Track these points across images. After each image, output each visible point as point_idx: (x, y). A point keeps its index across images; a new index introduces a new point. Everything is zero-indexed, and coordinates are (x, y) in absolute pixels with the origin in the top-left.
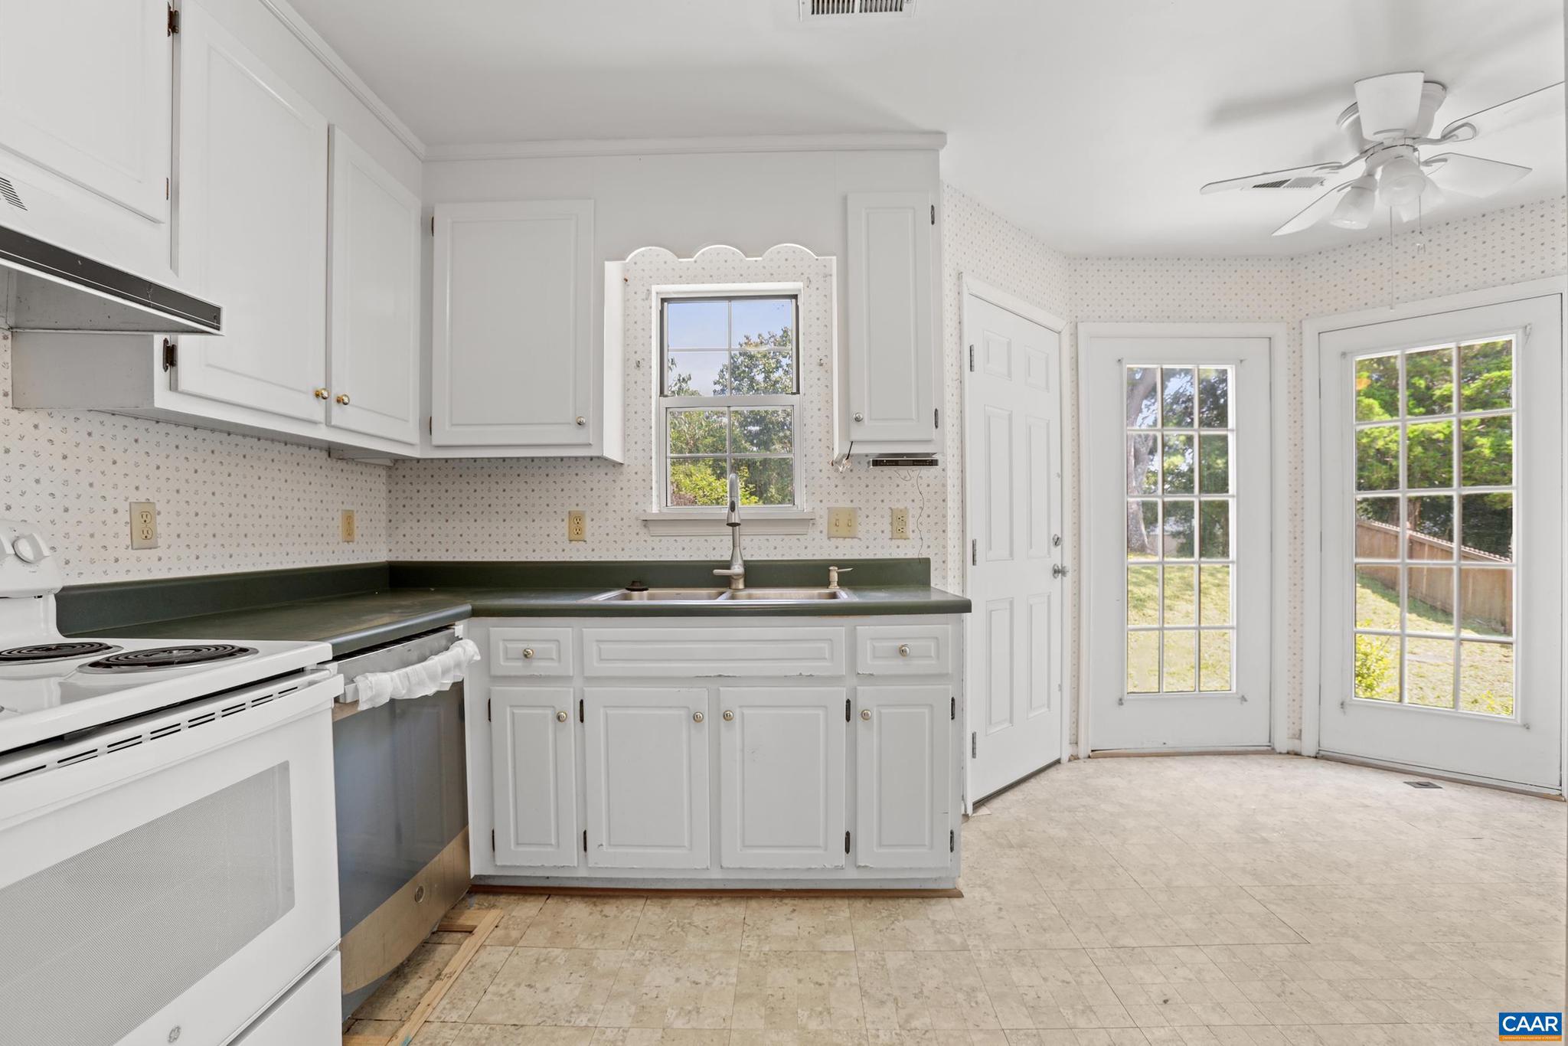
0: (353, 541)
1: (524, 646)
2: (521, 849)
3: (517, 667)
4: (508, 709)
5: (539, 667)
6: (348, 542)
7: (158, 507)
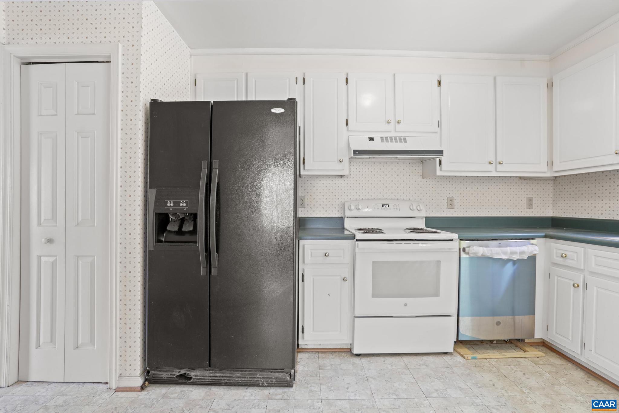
0: (532, 208)
1: (563, 252)
2: (557, 335)
3: (560, 260)
4: (556, 277)
5: (568, 262)
6: (530, 209)
7: (455, 198)
